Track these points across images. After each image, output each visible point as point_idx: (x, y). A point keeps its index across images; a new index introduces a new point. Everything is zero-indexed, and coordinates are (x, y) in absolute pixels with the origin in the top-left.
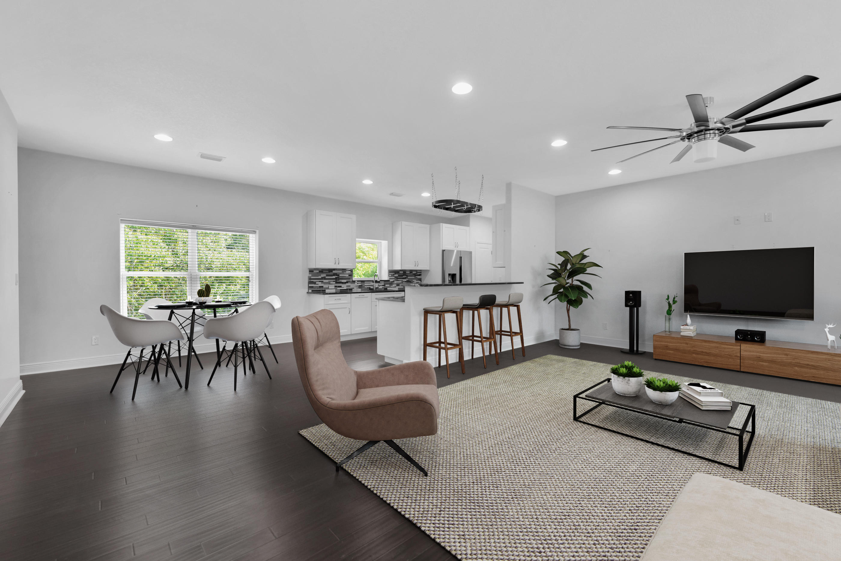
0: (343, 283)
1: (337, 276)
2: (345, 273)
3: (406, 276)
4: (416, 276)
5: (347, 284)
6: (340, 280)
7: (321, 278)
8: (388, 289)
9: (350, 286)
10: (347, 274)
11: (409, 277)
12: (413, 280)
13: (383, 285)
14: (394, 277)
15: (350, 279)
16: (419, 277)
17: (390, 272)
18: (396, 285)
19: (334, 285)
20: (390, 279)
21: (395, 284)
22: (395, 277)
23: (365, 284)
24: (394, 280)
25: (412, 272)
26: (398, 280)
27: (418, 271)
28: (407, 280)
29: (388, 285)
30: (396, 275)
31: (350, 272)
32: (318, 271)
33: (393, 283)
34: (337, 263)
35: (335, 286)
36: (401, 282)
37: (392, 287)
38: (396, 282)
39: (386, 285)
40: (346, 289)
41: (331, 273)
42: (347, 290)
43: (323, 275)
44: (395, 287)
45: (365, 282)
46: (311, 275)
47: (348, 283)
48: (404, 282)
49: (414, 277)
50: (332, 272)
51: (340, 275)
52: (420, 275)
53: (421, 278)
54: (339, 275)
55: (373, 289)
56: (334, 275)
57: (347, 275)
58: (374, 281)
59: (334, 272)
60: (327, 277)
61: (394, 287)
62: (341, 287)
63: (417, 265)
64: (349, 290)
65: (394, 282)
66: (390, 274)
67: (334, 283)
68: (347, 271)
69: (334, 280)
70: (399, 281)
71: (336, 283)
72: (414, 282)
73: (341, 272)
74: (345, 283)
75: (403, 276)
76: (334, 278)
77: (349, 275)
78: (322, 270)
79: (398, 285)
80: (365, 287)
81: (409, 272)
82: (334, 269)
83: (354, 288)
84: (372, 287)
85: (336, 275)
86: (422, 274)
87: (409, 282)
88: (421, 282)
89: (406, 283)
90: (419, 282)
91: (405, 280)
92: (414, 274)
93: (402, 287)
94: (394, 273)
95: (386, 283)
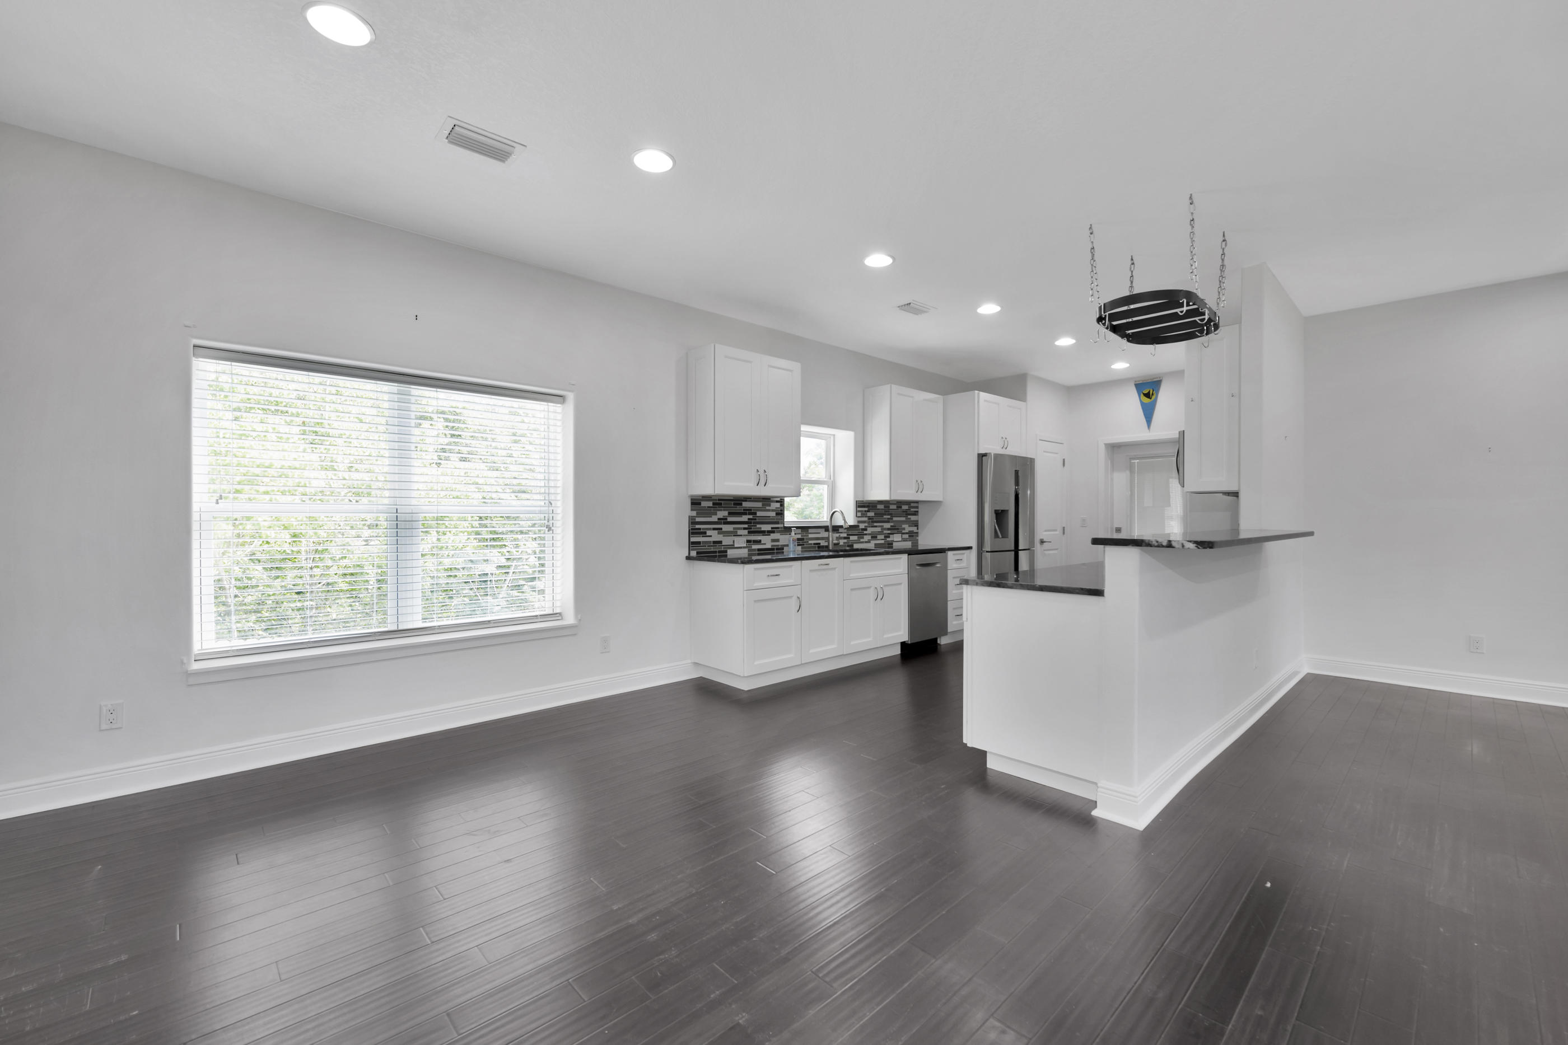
0: (763, 533)
1: (751, 517)
2: (768, 508)
3: (889, 517)
4: (909, 517)
5: (773, 536)
6: (758, 526)
7: (717, 520)
8: (856, 546)
9: (778, 540)
10: (773, 511)
11: (895, 519)
12: (903, 526)
13: (845, 538)
14: (865, 519)
15: (778, 523)
16: (913, 518)
17: (859, 507)
18: (869, 537)
19: (745, 539)
20: (859, 522)
21: (869, 534)
22: (870, 518)
23: (811, 536)
24: (866, 525)
25: (901, 507)
26: (875, 524)
27: (912, 505)
28: (892, 524)
29: (855, 538)
30: (871, 514)
31: (778, 505)
32: (710, 504)
33: (865, 532)
34: (763, 481)
35: (748, 541)
36: (879, 529)
37: (862, 542)
38: (870, 530)
39: (852, 538)
40: (770, 547)
41: (738, 509)
42: (773, 549)
43: (722, 514)
44: (869, 542)
45: (810, 531)
46: (694, 513)
47: (773, 532)
48: (885, 529)
49: (903, 519)
50: (741, 504)
51: (759, 514)
52: (916, 513)
53: (917, 521)
54: (756, 514)
55: (827, 547)
56: (745, 514)
57: (773, 514)
58: (830, 529)
59: (745, 504)
60: (730, 519)
61: (866, 542)
62: (759, 542)
63: (920, 490)
64: (777, 549)
65: (866, 530)
66: (859, 511)
67: (746, 532)
68: (772, 504)
69: (746, 526)
70: (876, 526)
71: (749, 532)
72: (904, 529)
73: (759, 505)
74: (769, 532)
75: (885, 517)
76: (746, 520)
77: (777, 514)
78: (719, 500)
79: (874, 537)
80: (810, 542)
81: (895, 507)
82: (747, 499)
83: (787, 545)
84: (823, 543)
85: (749, 514)
86: (920, 510)
87: (896, 529)
88: (918, 529)
89: (889, 532)
90: (914, 529)
91: (887, 525)
92: (904, 512)
93: (883, 542)
94: (866, 509)
95: (851, 533)
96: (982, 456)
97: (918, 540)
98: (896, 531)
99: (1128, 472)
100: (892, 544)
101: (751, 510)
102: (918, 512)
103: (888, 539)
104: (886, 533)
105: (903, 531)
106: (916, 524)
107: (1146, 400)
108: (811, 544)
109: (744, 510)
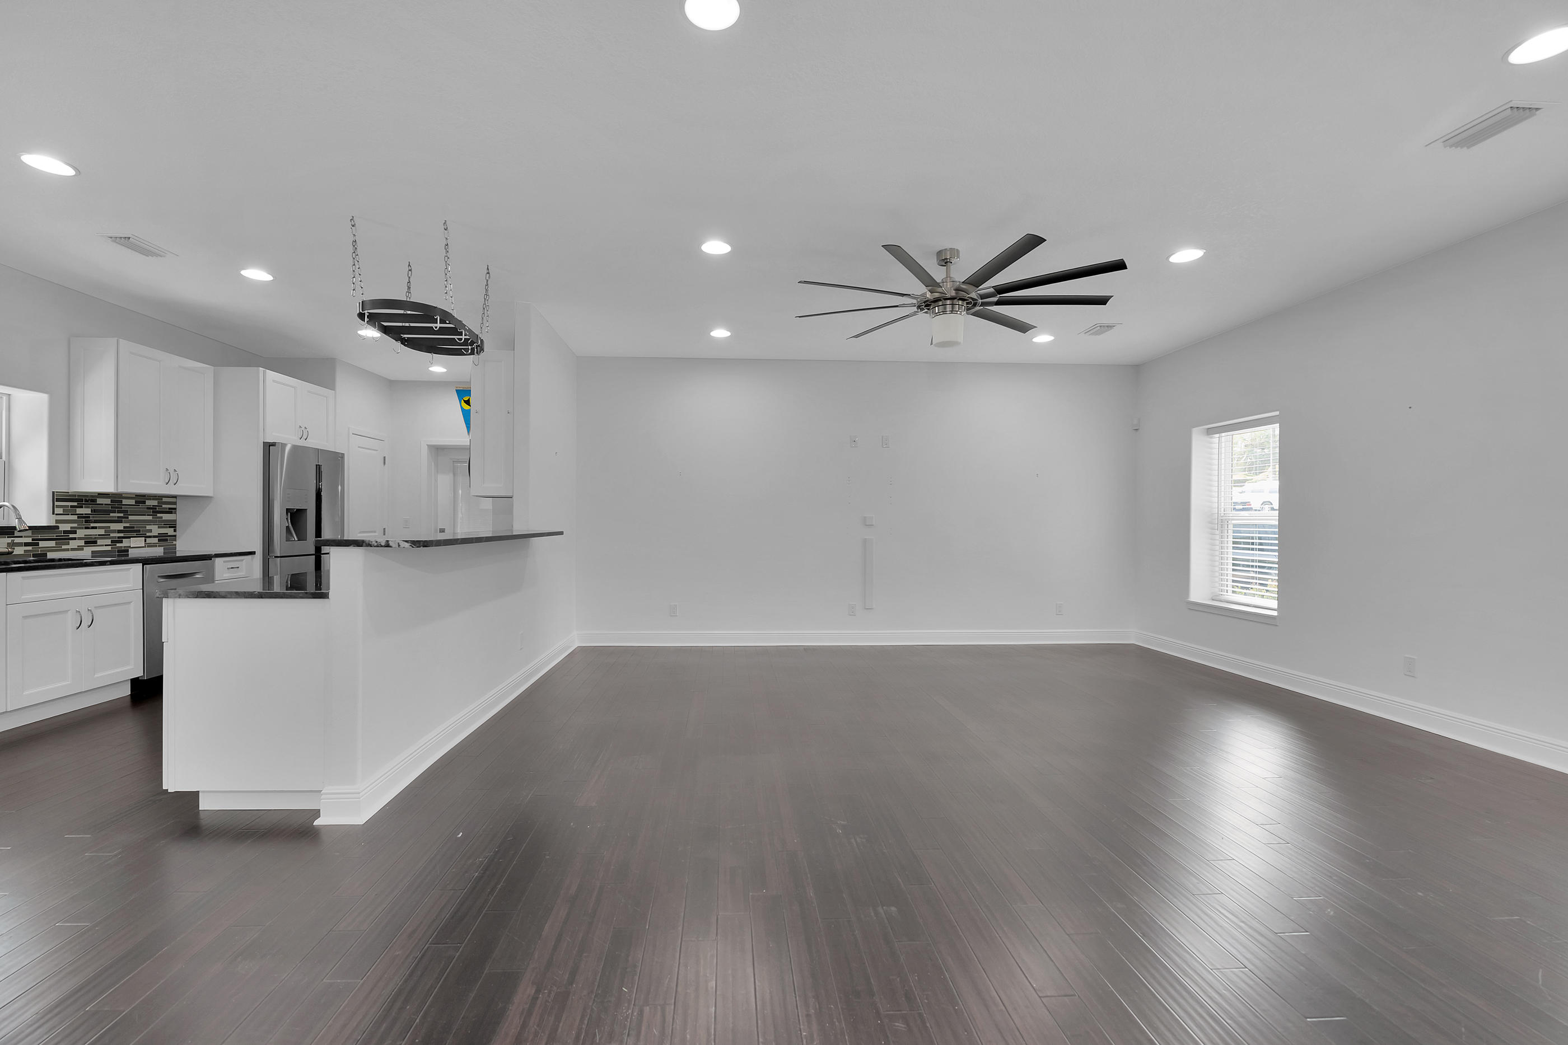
3: (121, 515)
4: (159, 515)
8: (50, 555)
11: (131, 518)
12: (148, 527)
13: (26, 544)
14: (75, 517)
16: (166, 517)
17: (58, 500)
18: (82, 543)
20: (57, 521)
21: (80, 539)
22: (80, 516)
24: (75, 525)
25: (144, 502)
26: (92, 525)
27: (164, 500)
28: (128, 525)
29: (52, 544)
30: (86, 511)
33: (71, 536)
36: (102, 532)
37: (68, 550)
38: (81, 533)
39: (42, 544)
44: (80, 548)
48: (114, 531)
49: (150, 518)
52: (171, 511)
53: (175, 521)
61: (73, 549)
63: (173, 480)
65: (75, 532)
66: (58, 507)
70: (95, 528)
72: (151, 531)
75: (112, 515)
79: (90, 542)
81: (133, 502)
86: (178, 507)
87: (132, 531)
88: (175, 531)
89: (122, 535)
90: (170, 531)
91: (120, 526)
92: (148, 508)
93: (109, 548)
94: (75, 504)
95: (41, 536)
96: (268, 446)
97: (175, 545)
98: (135, 534)
99: (451, 475)
100: (128, 551)
102: (175, 509)
103: (118, 545)
104: (113, 537)
105: (148, 534)
106: (173, 525)
107: (466, 407)
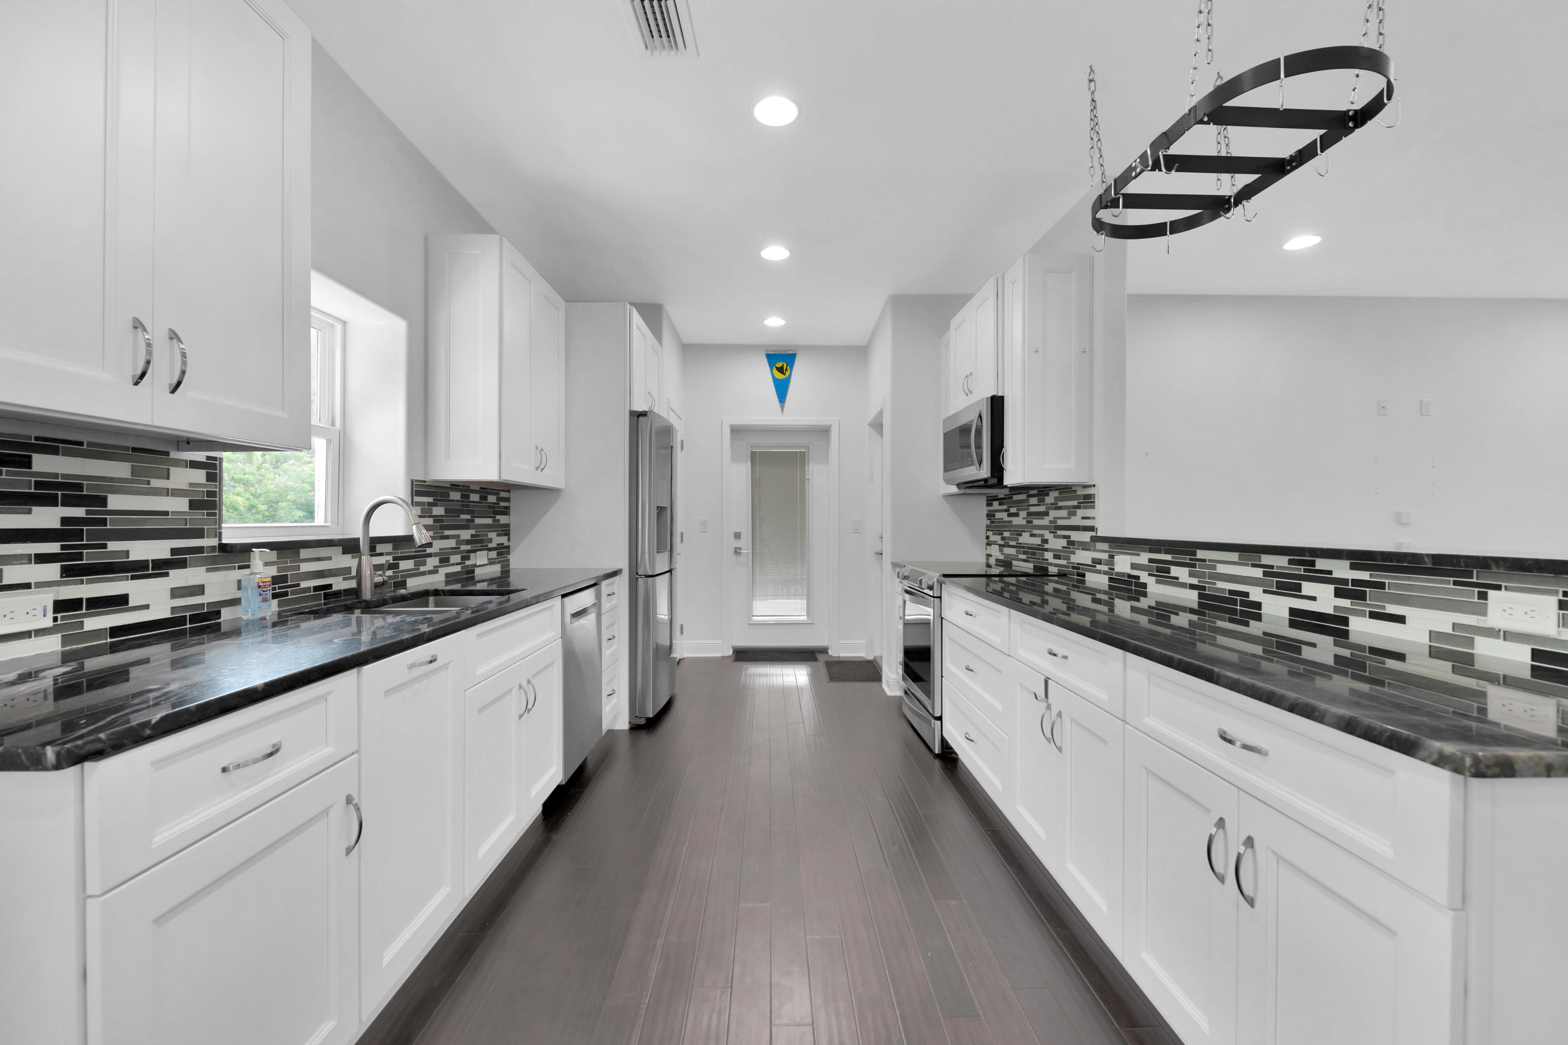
0: (140, 570)
1: (79, 512)
2: (155, 483)
3: (468, 517)
4: (498, 517)
5: (178, 577)
6: (113, 546)
9: (199, 590)
10: (176, 493)
11: (478, 521)
12: (490, 535)
13: (390, 566)
14: (429, 521)
15: (199, 534)
16: (503, 519)
17: (419, 493)
18: (437, 562)
19: (47, 598)
20: (416, 528)
21: (436, 555)
22: (437, 519)
23: (305, 567)
24: (430, 534)
25: (486, 496)
26: (447, 533)
27: (503, 492)
28: (473, 532)
29: (409, 563)
30: (439, 511)
31: (199, 476)
33: (429, 550)
34: (162, 374)
35: (61, 606)
36: (451, 543)
37: (424, 573)
38: (438, 545)
39: (404, 564)
40: (167, 614)
42: (181, 621)
44: (434, 571)
45: (304, 553)
47: (182, 564)
48: (463, 542)
49: (490, 521)
51: (115, 502)
52: (506, 511)
53: (508, 525)
54: (103, 501)
55: (356, 592)
56: (50, 501)
57: (181, 505)
58: (364, 546)
59: (43, 463)
61: (430, 572)
62: (120, 601)
63: (543, 464)
64: (194, 619)
65: (430, 545)
66: (417, 505)
67: (52, 571)
68: (173, 470)
69: (53, 548)
70: (447, 537)
71: (66, 572)
72: (491, 540)
73: (120, 470)
74: (160, 568)
75: (463, 517)
76: (55, 524)
77: (193, 505)
79: (444, 561)
80: (304, 584)
81: (480, 497)
83: (235, 602)
84: (339, 584)
85: (67, 502)
86: (513, 505)
87: (478, 543)
88: (509, 540)
89: (468, 547)
90: (503, 540)
91: (466, 534)
92: (490, 507)
93: (458, 568)
94: (431, 500)
95: (401, 553)
96: (641, 417)
97: (509, 560)
98: (478, 546)
99: (749, 464)
100: (473, 572)
101: (79, 487)
102: (508, 508)
103: (468, 563)
104: (463, 551)
105: (490, 546)
106: (505, 531)
107: (779, 376)
108: (307, 589)
109: (39, 485)
